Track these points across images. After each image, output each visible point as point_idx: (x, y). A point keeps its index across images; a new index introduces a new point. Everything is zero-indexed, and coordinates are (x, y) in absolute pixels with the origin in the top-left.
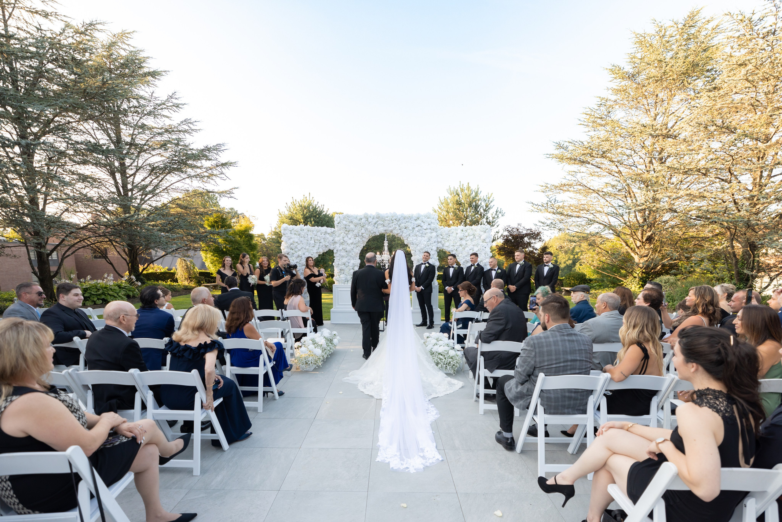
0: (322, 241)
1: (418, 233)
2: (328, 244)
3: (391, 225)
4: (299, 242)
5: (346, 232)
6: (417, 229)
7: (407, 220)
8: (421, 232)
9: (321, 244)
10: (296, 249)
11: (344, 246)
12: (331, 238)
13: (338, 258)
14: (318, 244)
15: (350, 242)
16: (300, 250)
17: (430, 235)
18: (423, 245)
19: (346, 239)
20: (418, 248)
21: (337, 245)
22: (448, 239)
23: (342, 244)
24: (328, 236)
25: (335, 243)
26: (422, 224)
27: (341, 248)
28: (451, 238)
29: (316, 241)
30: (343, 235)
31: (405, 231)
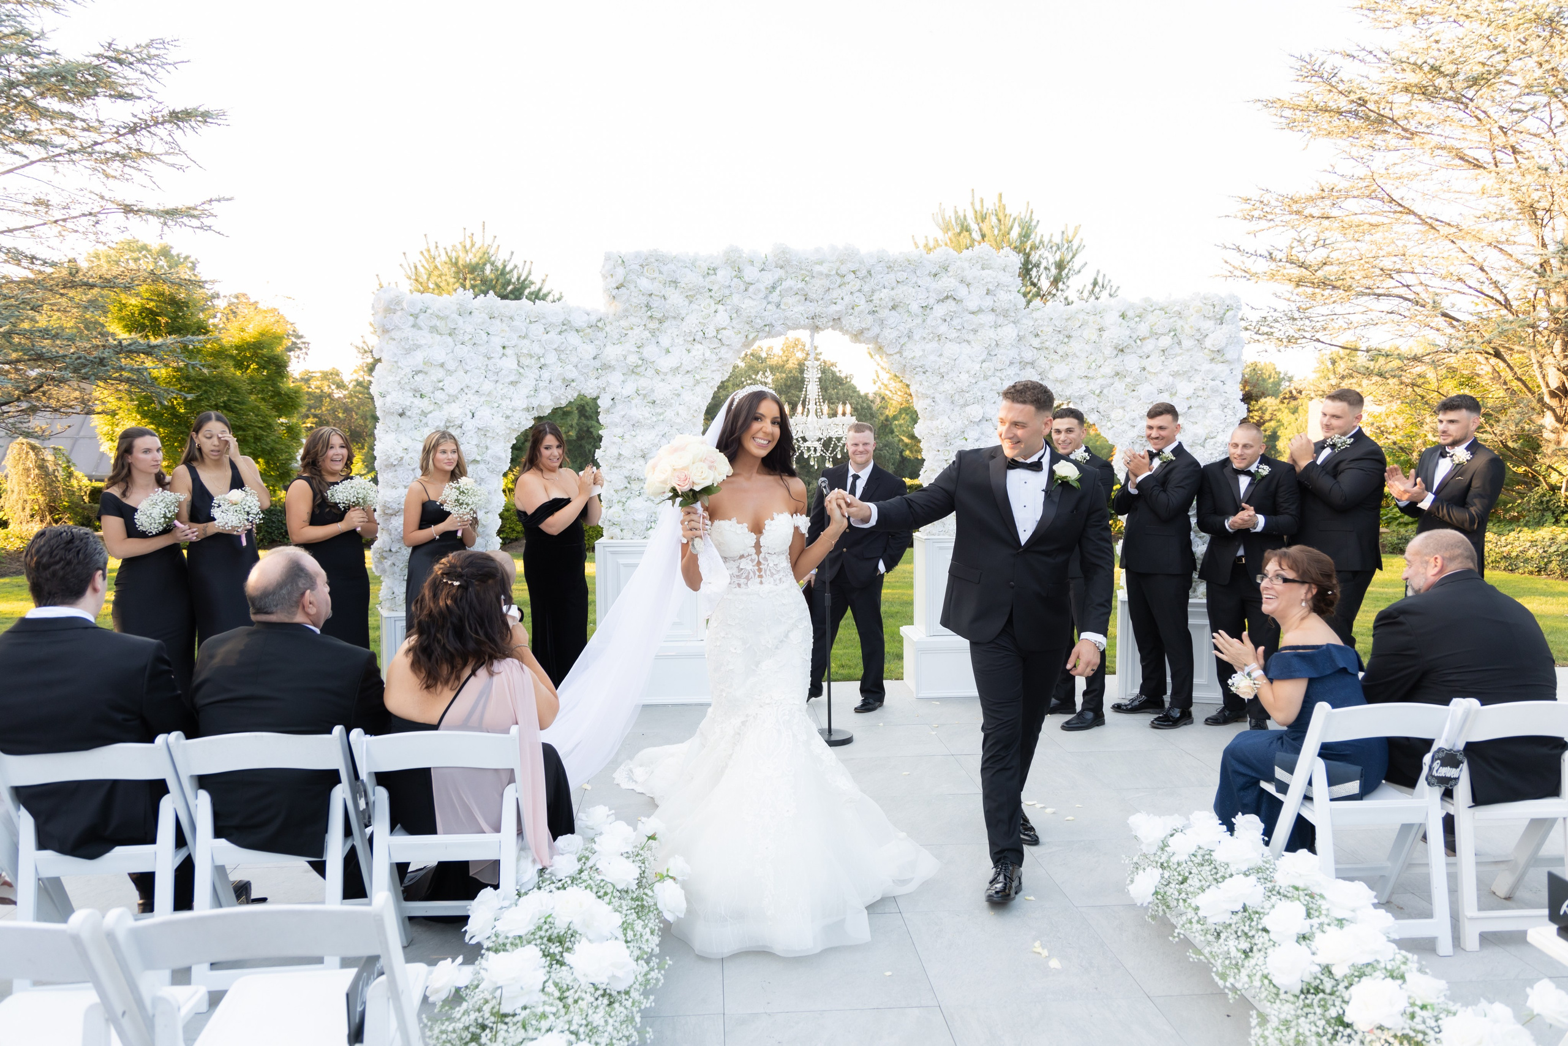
0: (551, 358)
1: (943, 328)
2: (572, 374)
3: (835, 294)
4: (451, 365)
5: (653, 325)
6: (940, 310)
7: (902, 276)
8: (955, 322)
9: (546, 375)
10: (440, 395)
11: (643, 382)
12: (589, 350)
13: (619, 431)
14: (531, 375)
15: (666, 363)
16: (453, 399)
17: (991, 333)
18: (964, 377)
19: (650, 351)
20: (947, 386)
21: (615, 378)
22: (1061, 350)
23: (633, 371)
24: (573, 339)
25: (606, 367)
26: (962, 292)
27: (629, 389)
28: (1075, 346)
29: (525, 361)
30: (638, 334)
31: (893, 318)
